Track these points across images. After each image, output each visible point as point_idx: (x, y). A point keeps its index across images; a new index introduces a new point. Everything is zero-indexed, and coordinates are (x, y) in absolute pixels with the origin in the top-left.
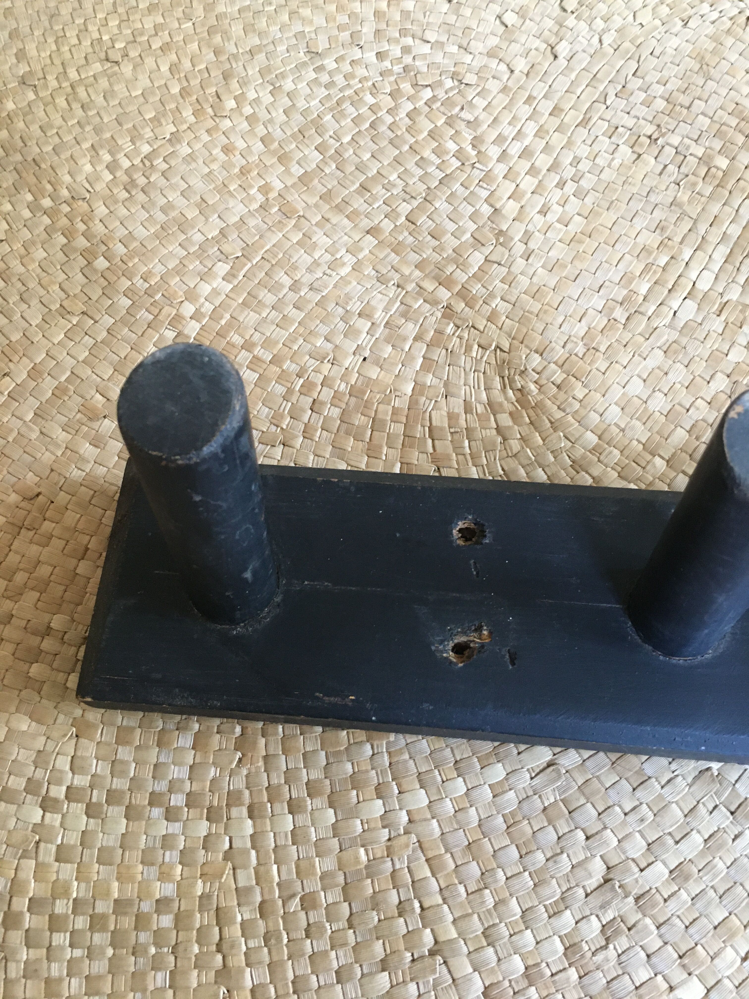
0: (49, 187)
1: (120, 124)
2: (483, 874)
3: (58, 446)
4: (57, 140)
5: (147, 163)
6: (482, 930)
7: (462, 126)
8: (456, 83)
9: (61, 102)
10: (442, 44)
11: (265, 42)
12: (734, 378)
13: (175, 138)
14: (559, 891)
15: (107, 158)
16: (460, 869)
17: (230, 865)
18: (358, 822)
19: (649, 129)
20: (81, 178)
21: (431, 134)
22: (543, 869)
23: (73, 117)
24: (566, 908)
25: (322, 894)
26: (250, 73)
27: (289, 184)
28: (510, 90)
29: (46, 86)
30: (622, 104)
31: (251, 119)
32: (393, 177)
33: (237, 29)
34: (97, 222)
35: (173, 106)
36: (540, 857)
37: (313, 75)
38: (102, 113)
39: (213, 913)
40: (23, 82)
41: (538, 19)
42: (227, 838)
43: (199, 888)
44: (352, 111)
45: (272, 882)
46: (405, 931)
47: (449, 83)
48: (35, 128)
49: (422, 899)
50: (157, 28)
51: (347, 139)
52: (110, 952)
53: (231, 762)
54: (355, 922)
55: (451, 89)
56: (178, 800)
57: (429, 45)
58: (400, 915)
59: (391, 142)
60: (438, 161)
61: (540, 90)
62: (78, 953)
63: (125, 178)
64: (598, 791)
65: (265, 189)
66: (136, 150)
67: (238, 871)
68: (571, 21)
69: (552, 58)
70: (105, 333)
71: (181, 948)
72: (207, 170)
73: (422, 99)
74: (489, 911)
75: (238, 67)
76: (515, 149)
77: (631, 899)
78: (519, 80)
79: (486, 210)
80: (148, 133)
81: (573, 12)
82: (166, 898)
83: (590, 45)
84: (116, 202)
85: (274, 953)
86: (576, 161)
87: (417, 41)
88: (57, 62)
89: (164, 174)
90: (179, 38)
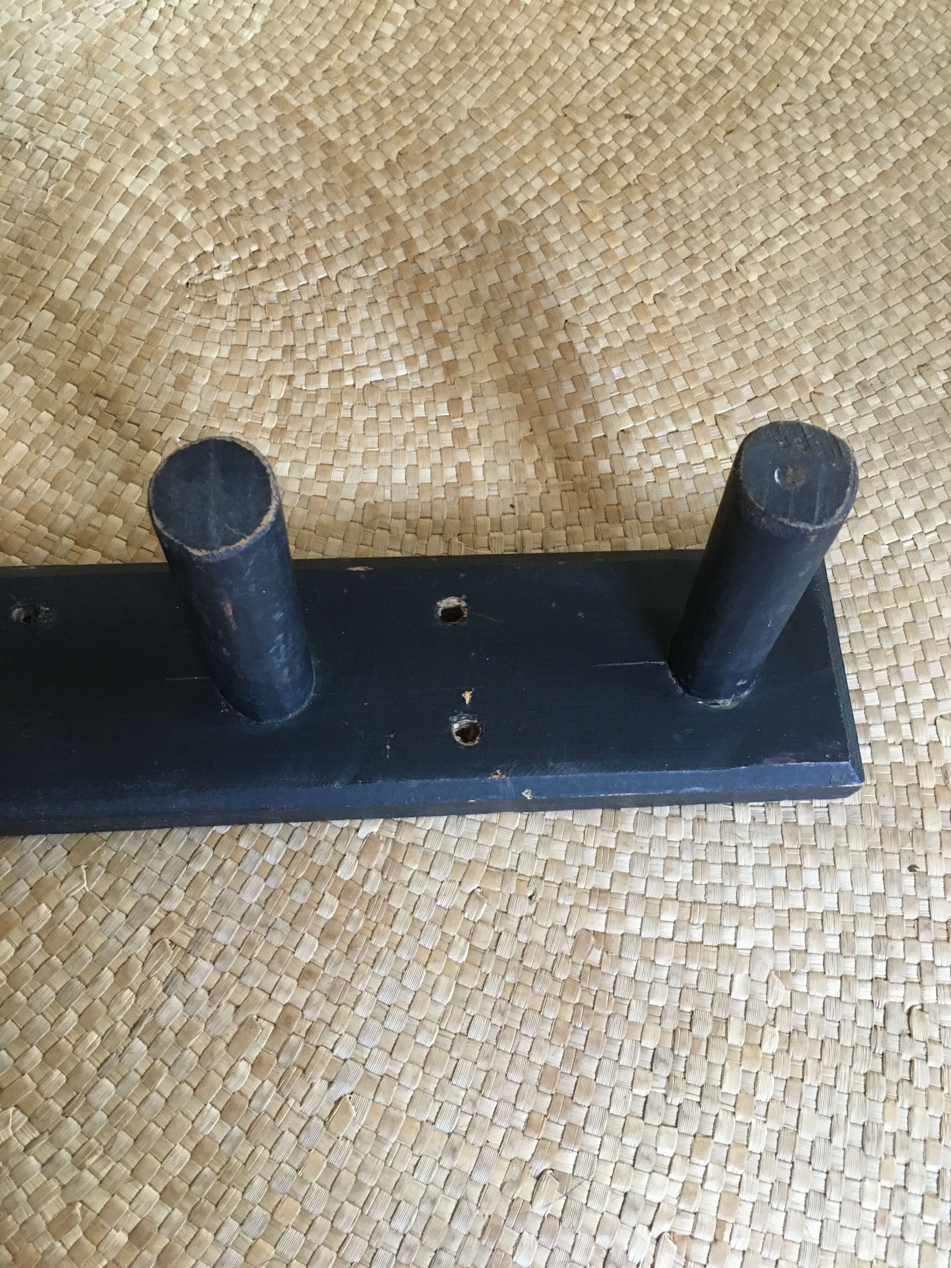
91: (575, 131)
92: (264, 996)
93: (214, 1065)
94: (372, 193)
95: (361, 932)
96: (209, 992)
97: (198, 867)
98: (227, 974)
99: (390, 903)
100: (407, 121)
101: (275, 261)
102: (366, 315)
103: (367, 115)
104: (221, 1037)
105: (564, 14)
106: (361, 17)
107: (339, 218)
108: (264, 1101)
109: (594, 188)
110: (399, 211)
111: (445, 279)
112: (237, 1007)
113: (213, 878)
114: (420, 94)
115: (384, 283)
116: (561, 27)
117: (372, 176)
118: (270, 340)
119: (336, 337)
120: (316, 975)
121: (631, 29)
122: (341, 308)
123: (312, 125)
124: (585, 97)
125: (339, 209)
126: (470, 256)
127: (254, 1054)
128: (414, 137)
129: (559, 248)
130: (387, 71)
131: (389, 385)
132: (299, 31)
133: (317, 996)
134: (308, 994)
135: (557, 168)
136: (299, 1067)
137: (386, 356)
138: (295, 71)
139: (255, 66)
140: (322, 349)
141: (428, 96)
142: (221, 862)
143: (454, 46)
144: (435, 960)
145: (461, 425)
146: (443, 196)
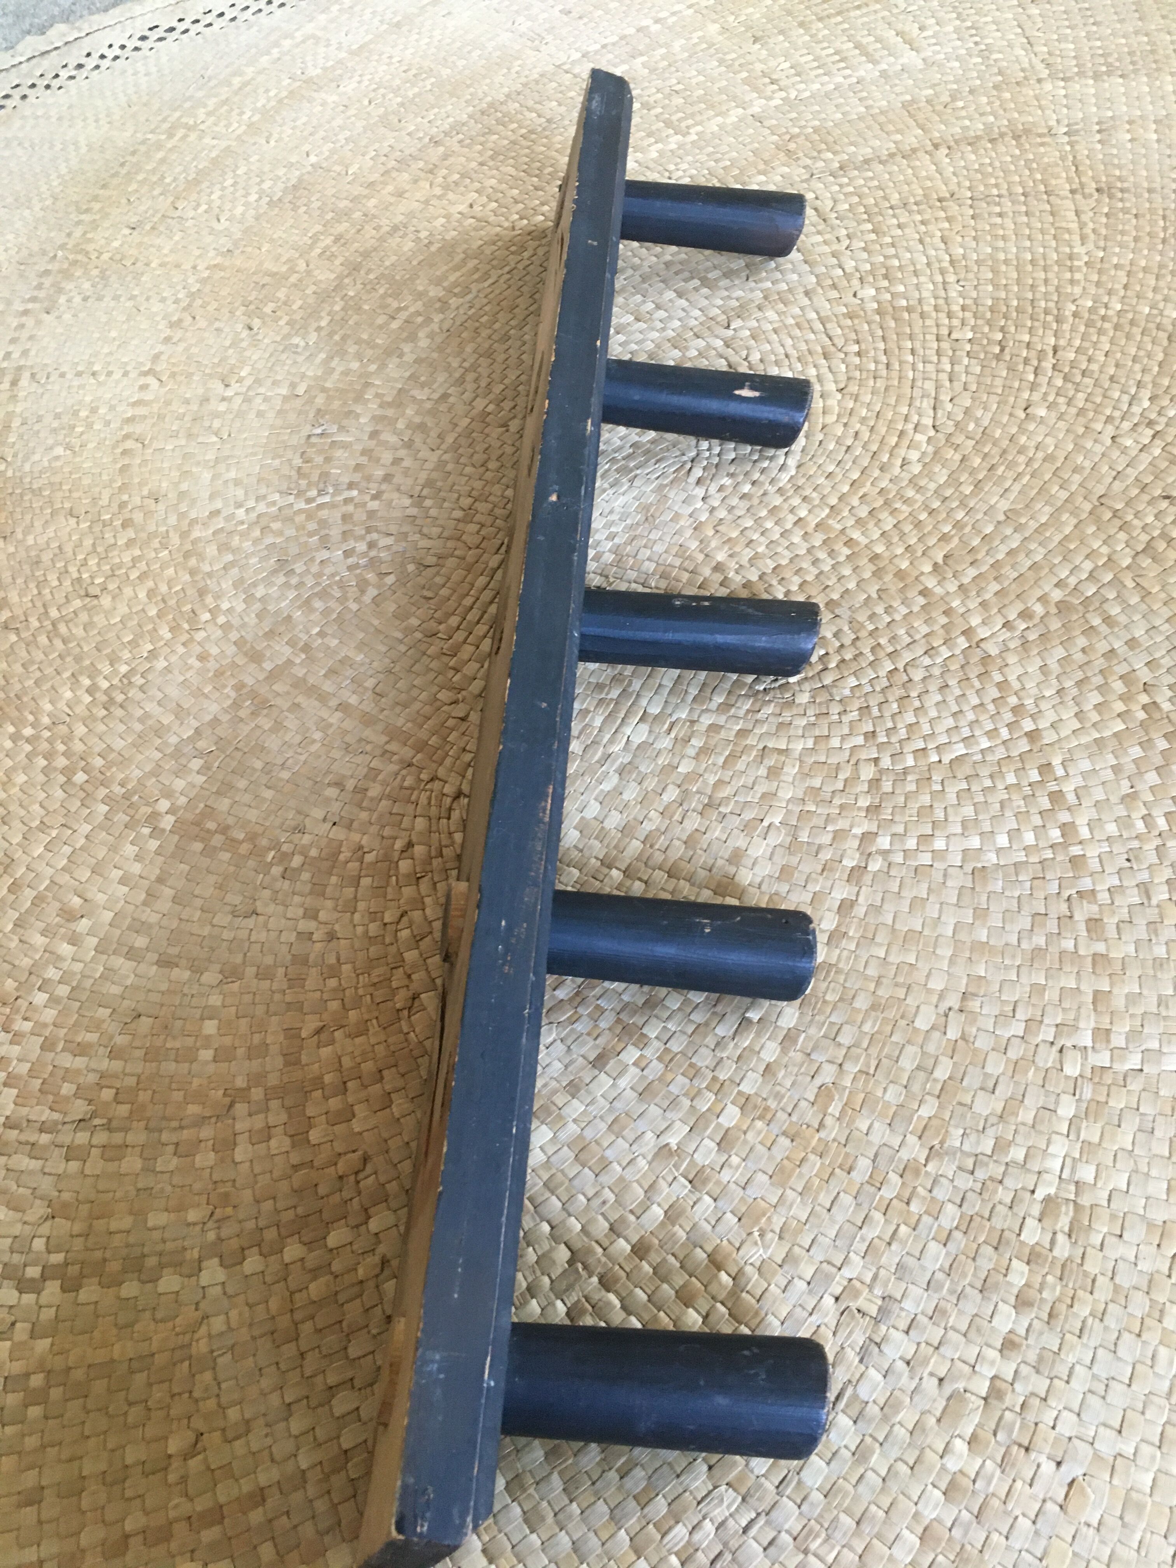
0: (31, 718)
1: (99, 650)
3: (36, 950)
4: (38, 674)
5: (126, 681)
9: (43, 639)
11: (238, 557)
12: (684, 788)
13: (153, 655)
15: (87, 682)
20: (62, 705)
23: (54, 651)
26: (224, 587)
27: (261, 678)
29: (28, 628)
31: (225, 627)
33: (211, 550)
34: (77, 741)
35: (150, 627)
37: (284, 579)
38: (82, 643)
42: (202, 1289)
43: (174, 1341)
44: (320, 605)
48: (18, 667)
50: (135, 560)
51: (315, 631)
53: (205, 1216)
63: (104, 698)
64: (562, 1184)
65: (238, 687)
66: (115, 672)
67: (212, 1319)
70: (83, 841)
72: (182, 678)
75: (212, 583)
77: (595, 1279)
80: (126, 655)
84: (95, 720)
88: (39, 604)
89: (141, 688)
90: (156, 566)
91: (1114, 516)
92: (967, 1369)
93: (928, 1441)
94: (924, 593)
95: (1059, 1300)
96: (908, 1363)
97: (870, 1233)
98: (923, 1345)
99: (1085, 1267)
100: (947, 529)
101: (843, 661)
102: (939, 698)
103: (907, 528)
104: (929, 1412)
105: (1082, 420)
106: (887, 448)
107: (898, 617)
108: (989, 1483)
109: (1146, 562)
110: (954, 605)
111: (1012, 659)
112: (941, 1380)
113: (889, 1244)
114: (955, 504)
115: (952, 668)
116: (1081, 430)
117: (922, 578)
118: (851, 729)
119: (914, 720)
120: (1020, 1346)
121: (1150, 424)
122: (914, 694)
123: (858, 543)
124: (1118, 486)
125: (896, 610)
126: (1032, 636)
127: (968, 1431)
128: (956, 540)
129: (1123, 619)
130: (920, 489)
131: (975, 758)
132: (831, 468)
133: (1025, 1370)
134: (1014, 1366)
135: (1105, 550)
136: (1020, 1445)
137: (966, 732)
138: (833, 501)
139: (796, 501)
140: (903, 733)
141: (962, 504)
142: (894, 1227)
143: (979, 460)
144: (1149, 1329)
145: (1057, 788)
146: (995, 587)
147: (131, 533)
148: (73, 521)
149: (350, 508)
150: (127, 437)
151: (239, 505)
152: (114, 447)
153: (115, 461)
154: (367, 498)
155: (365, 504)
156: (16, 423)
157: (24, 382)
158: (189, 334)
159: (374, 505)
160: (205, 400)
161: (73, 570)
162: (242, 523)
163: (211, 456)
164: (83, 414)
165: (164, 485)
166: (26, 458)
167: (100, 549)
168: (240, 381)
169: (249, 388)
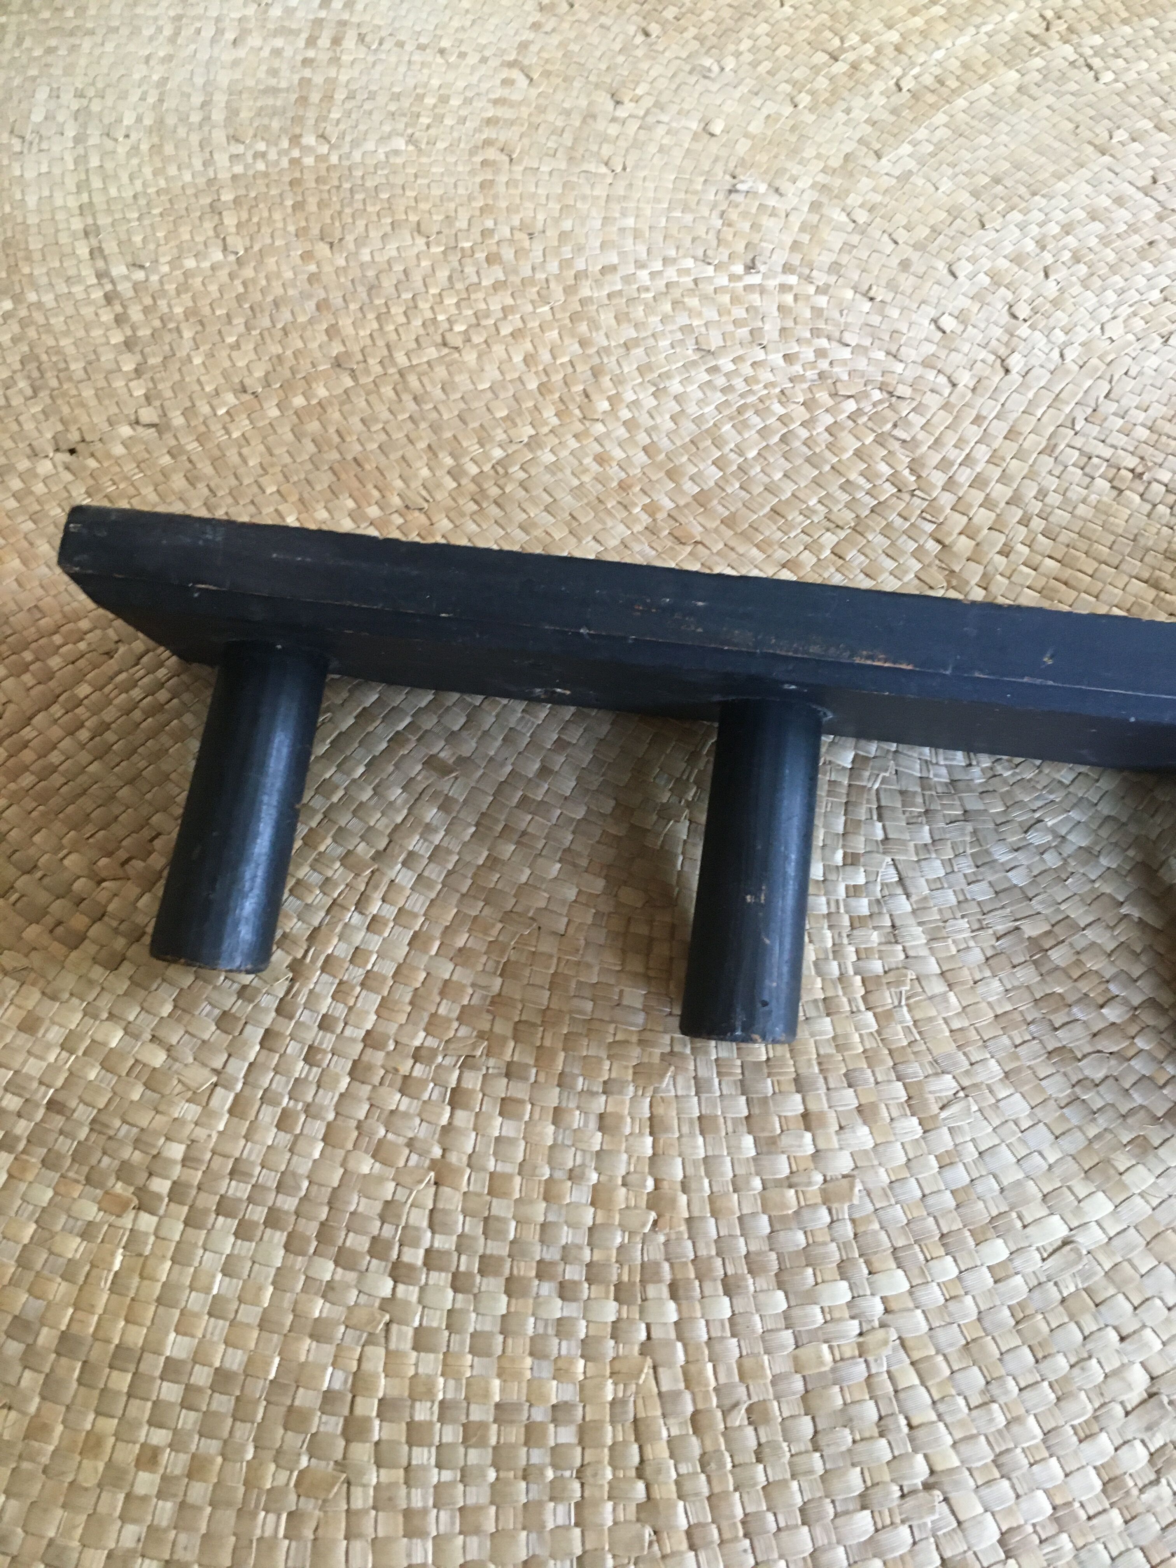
0: (376, 493)
1: (465, 422)
2: (988, 1383)
4: (383, 437)
5: (501, 471)
6: (992, 1457)
7: (896, 446)
8: (886, 396)
9: (387, 391)
10: (866, 349)
11: (643, 334)
13: (534, 443)
14: (1090, 1409)
16: (957, 1376)
17: (649, 1362)
18: (817, 1310)
19: (1132, 462)
20: (416, 484)
21: (858, 454)
22: (1066, 1379)
23: (404, 410)
24: (1101, 1430)
25: (775, 1404)
26: (626, 370)
27: (682, 503)
28: (954, 406)
29: (367, 371)
30: (1095, 430)
31: (630, 425)
32: (813, 502)
33: (607, 318)
35: (530, 404)
36: (1062, 1363)
37: (706, 377)
38: (441, 407)
39: (629, 1424)
40: (338, 363)
41: (982, 326)
42: (643, 1326)
43: (609, 1392)
44: (757, 422)
45: (707, 1385)
46: (889, 1457)
47: (877, 395)
48: (355, 422)
49: (910, 1415)
50: (506, 311)
51: (752, 454)
52: (492, 1475)
53: (644, 1225)
54: (823, 1441)
55: (880, 402)
56: (574, 1273)
57: (849, 349)
58: (882, 1435)
59: (808, 460)
60: (869, 486)
61: (991, 409)
62: (447, 1475)
63: (472, 487)
64: (1132, 1279)
65: (651, 509)
66: (486, 455)
67: (661, 1370)
68: (1024, 331)
69: (1002, 373)
71: (589, 1472)
72: (576, 482)
73: (843, 411)
74: (999, 1431)
75: (610, 362)
76: (965, 476)
78: (963, 396)
79: (932, 547)
80: (500, 435)
81: (1025, 320)
82: (566, 1403)
83: (1049, 360)
84: (462, 515)
85: (715, 1482)
86: (1042, 495)
87: (834, 344)
88: (381, 343)
89: (522, 484)
90: (534, 324)
147: (497, 273)
148: (421, 241)
149: (789, 298)
150: (488, 143)
151: (640, 265)
152: (474, 151)
153: (472, 173)
154: (811, 290)
155: (808, 297)
156: (340, 96)
157: (350, 42)
158: (566, 25)
159: (822, 301)
160: (590, 116)
161: (424, 305)
162: (647, 289)
163: (600, 191)
164: (430, 101)
165: (541, 217)
166: (355, 144)
167: (459, 286)
168: (637, 100)
169: (647, 112)
